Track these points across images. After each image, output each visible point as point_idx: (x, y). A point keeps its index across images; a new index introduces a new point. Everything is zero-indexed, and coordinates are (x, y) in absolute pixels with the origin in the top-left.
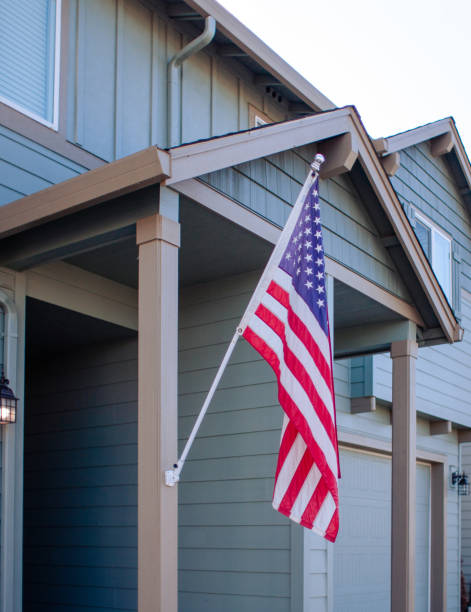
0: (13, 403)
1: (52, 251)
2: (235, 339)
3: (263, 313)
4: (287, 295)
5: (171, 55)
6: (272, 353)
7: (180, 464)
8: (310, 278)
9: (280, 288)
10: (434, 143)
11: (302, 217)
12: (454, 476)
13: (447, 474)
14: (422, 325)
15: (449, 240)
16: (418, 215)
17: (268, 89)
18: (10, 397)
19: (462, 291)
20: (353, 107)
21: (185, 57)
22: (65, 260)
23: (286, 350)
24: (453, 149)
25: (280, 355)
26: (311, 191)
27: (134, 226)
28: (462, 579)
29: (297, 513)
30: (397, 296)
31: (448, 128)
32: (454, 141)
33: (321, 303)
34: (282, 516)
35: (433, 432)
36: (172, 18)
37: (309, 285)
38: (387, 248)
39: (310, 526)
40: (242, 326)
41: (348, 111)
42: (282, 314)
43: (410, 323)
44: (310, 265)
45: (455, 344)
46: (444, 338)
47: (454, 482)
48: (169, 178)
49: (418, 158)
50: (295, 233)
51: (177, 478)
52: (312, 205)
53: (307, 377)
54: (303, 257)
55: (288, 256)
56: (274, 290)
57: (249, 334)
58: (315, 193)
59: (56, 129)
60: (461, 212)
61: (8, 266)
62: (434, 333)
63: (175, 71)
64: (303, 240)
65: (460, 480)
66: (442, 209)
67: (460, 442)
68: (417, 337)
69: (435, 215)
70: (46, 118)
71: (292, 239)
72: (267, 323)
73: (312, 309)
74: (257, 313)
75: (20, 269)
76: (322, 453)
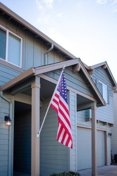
0: (10, 121)
1: (18, 91)
2: (49, 106)
3: (54, 100)
4: (59, 96)
5: (45, 52)
6: (56, 109)
7: (39, 133)
8: (63, 92)
9: (57, 95)
10: (103, 66)
11: (61, 79)
12: (109, 134)
13: (107, 133)
14: (98, 102)
15: (106, 86)
16: (99, 81)
17: (66, 58)
18: (10, 120)
19: (109, 96)
20: (79, 58)
21: (48, 52)
22: (21, 93)
23: (59, 108)
24: (107, 68)
25: (58, 109)
26: (63, 73)
27: (31, 85)
28: (111, 155)
29: (64, 143)
30: (91, 97)
31: (105, 63)
32: (106, 66)
33: (66, 97)
34: (62, 144)
35: (104, 125)
36: (46, 45)
37: (63, 94)
38: (89, 87)
39: (67, 146)
40: (50, 103)
41: (78, 59)
42: (58, 100)
43: (95, 102)
44: (63, 89)
45: (104, 106)
46: (102, 105)
47: (109, 135)
48: (35, 74)
49: (99, 70)
50: (60, 83)
51: (39, 136)
52: (63, 76)
53: (63, 113)
54: (62, 88)
55: (59, 88)
56: (56, 95)
57: (52, 105)
58: (64, 74)
59: (21, 68)
60: (109, 81)
61: (11, 95)
62: (100, 104)
63: (46, 55)
64: (61, 84)
65: (110, 134)
66: (105, 80)
67: (110, 127)
68: (97, 105)
69: (103, 81)
70: (19, 66)
71: (59, 84)
72: (55, 102)
73: (64, 99)
74: (53, 100)
75: (13, 95)
76: (68, 130)
